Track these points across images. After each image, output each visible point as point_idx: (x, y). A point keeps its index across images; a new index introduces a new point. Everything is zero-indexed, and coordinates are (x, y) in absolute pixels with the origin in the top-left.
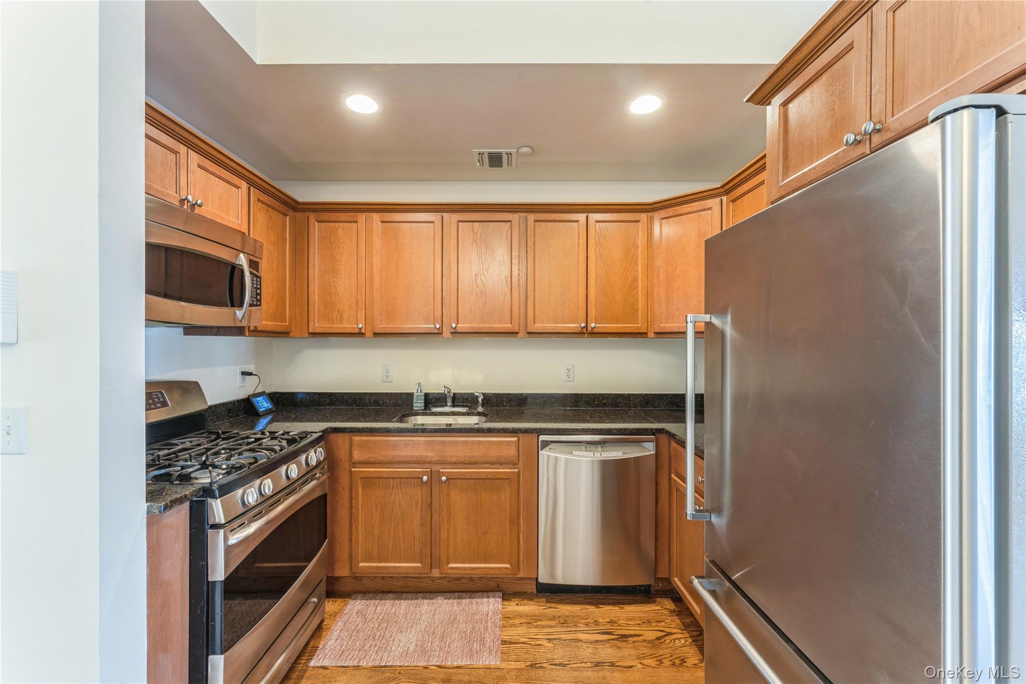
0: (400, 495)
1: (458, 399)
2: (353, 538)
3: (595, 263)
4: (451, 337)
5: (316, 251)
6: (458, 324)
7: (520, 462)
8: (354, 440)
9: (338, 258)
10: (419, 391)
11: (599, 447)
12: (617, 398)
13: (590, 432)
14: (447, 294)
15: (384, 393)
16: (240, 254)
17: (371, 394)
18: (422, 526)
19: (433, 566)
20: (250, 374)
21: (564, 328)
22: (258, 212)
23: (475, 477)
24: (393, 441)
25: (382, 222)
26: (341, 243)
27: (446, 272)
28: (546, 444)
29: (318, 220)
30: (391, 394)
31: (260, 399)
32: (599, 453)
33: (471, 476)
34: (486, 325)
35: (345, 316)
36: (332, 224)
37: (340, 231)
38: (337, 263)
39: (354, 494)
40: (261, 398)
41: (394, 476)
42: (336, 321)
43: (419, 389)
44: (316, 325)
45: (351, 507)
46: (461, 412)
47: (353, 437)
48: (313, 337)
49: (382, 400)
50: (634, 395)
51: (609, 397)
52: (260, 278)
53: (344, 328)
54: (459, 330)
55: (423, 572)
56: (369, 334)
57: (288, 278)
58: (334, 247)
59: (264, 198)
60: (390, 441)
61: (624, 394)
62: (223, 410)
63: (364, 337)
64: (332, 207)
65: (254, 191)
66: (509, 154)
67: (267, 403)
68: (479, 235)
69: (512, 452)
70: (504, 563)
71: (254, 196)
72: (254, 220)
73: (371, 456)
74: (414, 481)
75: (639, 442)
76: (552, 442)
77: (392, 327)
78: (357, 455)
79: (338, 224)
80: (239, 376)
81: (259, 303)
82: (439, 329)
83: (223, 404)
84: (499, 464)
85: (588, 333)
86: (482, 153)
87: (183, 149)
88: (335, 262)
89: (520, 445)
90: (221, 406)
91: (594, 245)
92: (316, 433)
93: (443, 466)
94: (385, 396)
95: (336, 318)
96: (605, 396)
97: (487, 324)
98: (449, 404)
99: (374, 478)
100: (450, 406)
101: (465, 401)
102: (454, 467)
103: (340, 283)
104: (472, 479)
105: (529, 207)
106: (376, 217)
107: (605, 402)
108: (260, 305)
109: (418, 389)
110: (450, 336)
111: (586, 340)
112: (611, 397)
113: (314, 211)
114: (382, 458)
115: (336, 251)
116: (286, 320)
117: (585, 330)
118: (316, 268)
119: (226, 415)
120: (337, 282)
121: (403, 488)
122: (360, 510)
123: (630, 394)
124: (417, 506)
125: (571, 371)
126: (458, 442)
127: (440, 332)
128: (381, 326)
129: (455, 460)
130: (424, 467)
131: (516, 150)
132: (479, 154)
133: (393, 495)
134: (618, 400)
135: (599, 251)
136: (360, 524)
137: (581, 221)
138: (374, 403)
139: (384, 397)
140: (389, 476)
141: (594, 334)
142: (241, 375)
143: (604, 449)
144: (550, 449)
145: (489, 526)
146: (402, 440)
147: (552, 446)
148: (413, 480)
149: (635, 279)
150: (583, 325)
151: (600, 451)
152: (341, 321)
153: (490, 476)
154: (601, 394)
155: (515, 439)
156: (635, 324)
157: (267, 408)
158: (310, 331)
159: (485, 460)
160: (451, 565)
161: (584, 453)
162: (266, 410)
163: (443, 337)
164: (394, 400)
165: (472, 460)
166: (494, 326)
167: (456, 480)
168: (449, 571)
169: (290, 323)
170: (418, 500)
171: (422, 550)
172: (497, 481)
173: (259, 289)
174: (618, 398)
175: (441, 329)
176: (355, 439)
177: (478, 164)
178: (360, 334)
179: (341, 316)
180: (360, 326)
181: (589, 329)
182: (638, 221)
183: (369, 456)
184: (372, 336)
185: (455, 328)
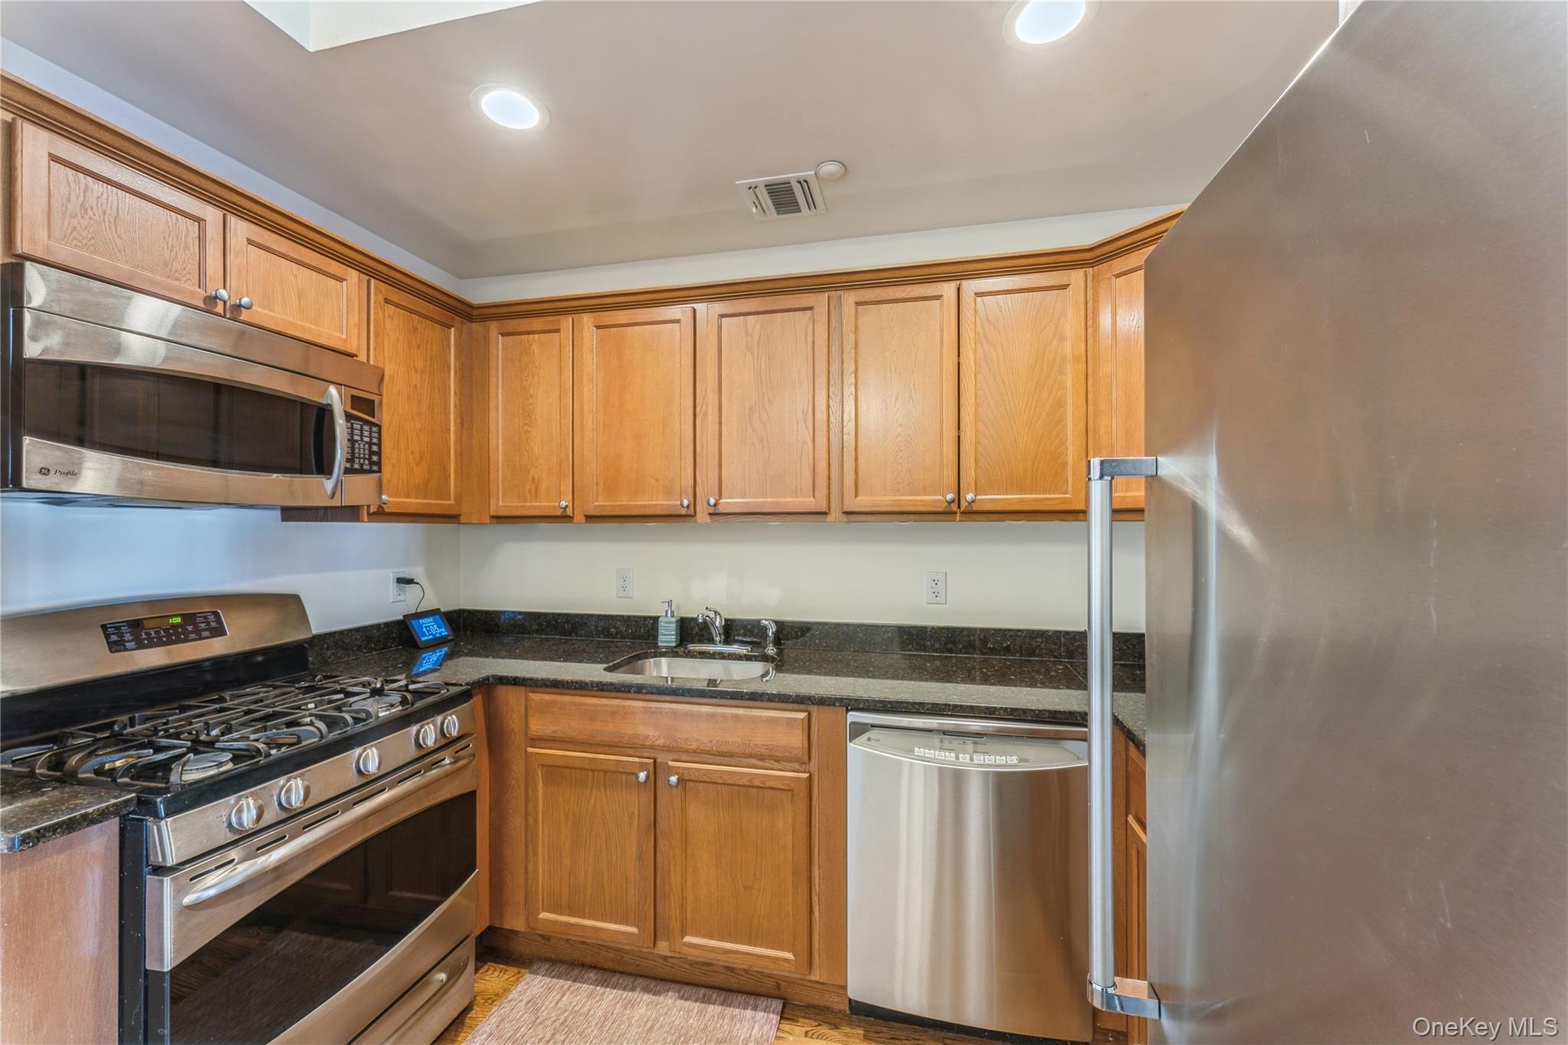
0: (604, 800)
1: (736, 630)
2: (530, 868)
3: (975, 376)
4: (709, 521)
5: (500, 383)
6: (720, 497)
7: (813, 759)
8: (531, 700)
9: (531, 392)
10: (669, 615)
11: (969, 742)
12: (1032, 638)
13: (949, 710)
14: (702, 447)
15: (617, 616)
16: (328, 387)
17: (599, 616)
18: (639, 860)
19: (659, 934)
20: (410, 581)
21: (912, 503)
22: (388, 322)
23: (730, 782)
24: (591, 705)
25: (598, 327)
26: (536, 368)
27: (702, 406)
28: (859, 730)
29: (502, 332)
30: (629, 617)
31: (426, 622)
32: (968, 756)
33: (721, 777)
34: (769, 500)
35: (543, 488)
36: (523, 336)
37: (535, 347)
38: (531, 401)
39: (530, 792)
40: (431, 619)
41: (593, 768)
42: (529, 496)
43: (669, 611)
44: (501, 503)
45: (527, 814)
46: (735, 654)
47: (530, 694)
48: (498, 523)
49: (615, 627)
50: (1067, 633)
51: (1016, 636)
52: (379, 427)
53: (541, 507)
54: (721, 509)
55: (640, 944)
56: (579, 517)
57: (452, 428)
58: (526, 375)
59: (397, 296)
60: (586, 705)
61: (1048, 631)
62: (356, 639)
63: (572, 523)
64: (521, 310)
65: (376, 287)
66: (803, 183)
67: (439, 627)
68: (756, 338)
69: (796, 740)
70: (783, 950)
71: (376, 295)
72: (377, 334)
73: (557, 728)
74: (627, 778)
75: (1057, 738)
76: (873, 726)
77: (613, 506)
78: (537, 727)
79: (531, 336)
80: (392, 586)
81: (375, 468)
82: (688, 507)
83: (358, 630)
84: (775, 760)
85: (962, 513)
86: (753, 186)
87: (212, 215)
88: (528, 400)
89: (813, 728)
90: (353, 632)
91: (972, 341)
92: (461, 685)
93: (675, 756)
94: (620, 621)
95: (530, 491)
96: (1008, 634)
97: (771, 498)
98: (718, 639)
99: (562, 767)
100: (720, 642)
101: (748, 633)
102: (696, 759)
103: (534, 434)
104: (724, 784)
105: (845, 278)
106: (587, 320)
107: (1009, 646)
108: (380, 471)
109: (667, 611)
110: (708, 519)
111: (959, 526)
112: (1020, 636)
113: (498, 317)
114: (574, 734)
115: (530, 381)
116: (450, 496)
117: (954, 507)
118: (500, 410)
119: (363, 646)
120: (529, 432)
121: (608, 790)
122: (540, 821)
123: (1060, 632)
124: (631, 824)
125: (941, 584)
126: (700, 715)
127: (691, 512)
128: (596, 503)
129: (694, 746)
130: (645, 754)
131: (813, 173)
132: (750, 188)
133: (593, 801)
134: (1034, 643)
135: (984, 351)
136: (540, 844)
137: (945, 296)
138: (603, 631)
139: (619, 623)
140: (586, 766)
141: (972, 514)
142: (395, 584)
143: (980, 748)
144: (869, 739)
145: (755, 875)
146: (606, 705)
147: (873, 734)
148: (624, 776)
149: (1060, 403)
150: (950, 497)
151: (971, 752)
152: (536, 497)
153: (757, 783)
154: (1000, 630)
155: (802, 715)
156: (1060, 493)
157: (438, 635)
158: (492, 514)
159: (748, 752)
160: (688, 939)
161: (937, 752)
162: (435, 639)
163: (695, 522)
164: (634, 629)
165: (724, 749)
166: (782, 500)
167: (697, 784)
168: (685, 950)
169: (456, 500)
170: (633, 813)
171: (639, 904)
172: (770, 791)
173: (375, 444)
174: (1035, 638)
175: (692, 508)
176: (533, 697)
177: (754, 210)
178: (565, 518)
179: (536, 489)
180: (563, 504)
181: (964, 504)
182: (1065, 287)
183: (553, 729)
184: (584, 521)
185: (715, 505)
